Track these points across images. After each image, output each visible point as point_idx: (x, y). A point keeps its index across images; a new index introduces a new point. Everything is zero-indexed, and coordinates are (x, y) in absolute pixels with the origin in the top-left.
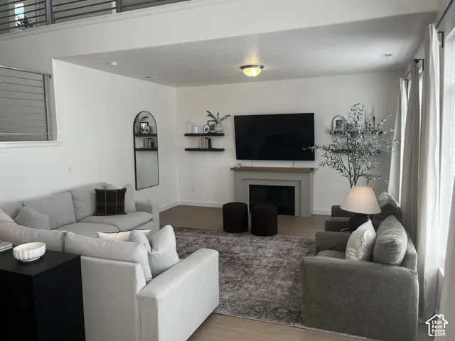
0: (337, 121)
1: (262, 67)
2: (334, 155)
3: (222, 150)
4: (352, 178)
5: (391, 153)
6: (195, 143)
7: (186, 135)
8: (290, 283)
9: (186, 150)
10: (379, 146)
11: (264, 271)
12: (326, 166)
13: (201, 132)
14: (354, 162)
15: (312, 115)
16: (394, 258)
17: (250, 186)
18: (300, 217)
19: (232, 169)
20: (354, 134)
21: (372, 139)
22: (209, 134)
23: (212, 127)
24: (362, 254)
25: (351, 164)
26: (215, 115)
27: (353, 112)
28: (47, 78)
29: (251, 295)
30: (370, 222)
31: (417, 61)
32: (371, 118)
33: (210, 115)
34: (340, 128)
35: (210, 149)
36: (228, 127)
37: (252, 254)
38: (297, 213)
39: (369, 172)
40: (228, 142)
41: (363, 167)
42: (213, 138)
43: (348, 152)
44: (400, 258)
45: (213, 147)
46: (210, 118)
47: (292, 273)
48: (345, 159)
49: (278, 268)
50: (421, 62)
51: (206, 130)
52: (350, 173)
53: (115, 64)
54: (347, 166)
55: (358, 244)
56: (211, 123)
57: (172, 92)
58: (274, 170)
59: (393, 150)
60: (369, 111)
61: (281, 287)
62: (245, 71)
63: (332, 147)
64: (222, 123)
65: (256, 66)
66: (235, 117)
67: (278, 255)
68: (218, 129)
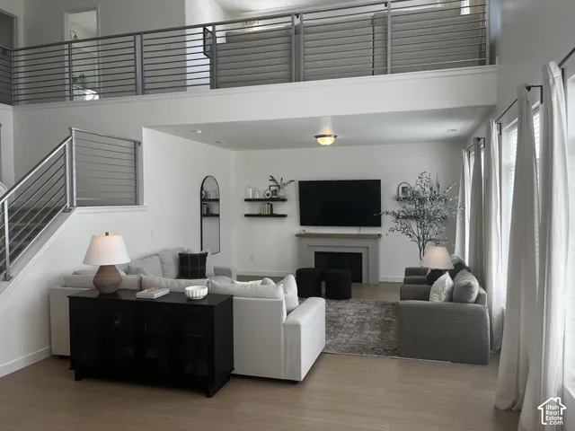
0: (403, 188)
1: (335, 137)
2: (403, 221)
3: (284, 216)
4: (421, 243)
5: (456, 219)
6: (256, 208)
7: (246, 200)
8: (379, 332)
9: (246, 215)
10: (446, 213)
11: (352, 325)
12: (396, 231)
13: (262, 197)
14: (422, 226)
15: (378, 182)
16: (470, 297)
17: (316, 253)
18: (368, 284)
19: (296, 235)
20: (422, 201)
21: (439, 205)
22: (271, 199)
23: (275, 192)
24: (444, 297)
25: (420, 230)
26: (279, 181)
27: (420, 180)
28: (137, 144)
29: (347, 341)
30: (447, 273)
31: (479, 139)
32: (435, 185)
33: (273, 180)
34: (406, 195)
35: (272, 215)
36: (292, 193)
37: (335, 314)
38: (364, 281)
39: (438, 237)
40: (291, 208)
41: (431, 232)
42: (275, 204)
43: (416, 217)
44: (474, 297)
45: (274, 212)
46: (272, 183)
47: (378, 326)
48: (414, 225)
49: (364, 323)
50: (482, 141)
51: (268, 195)
52: (418, 238)
53: (200, 132)
54: (416, 233)
55: (440, 289)
56: (273, 188)
57: (232, 155)
58: (339, 237)
59: (458, 216)
60: (434, 179)
61: (371, 335)
62: (319, 140)
63: (401, 214)
64: (286, 188)
65: (330, 136)
66: (300, 182)
67: (360, 314)
68: (281, 194)
